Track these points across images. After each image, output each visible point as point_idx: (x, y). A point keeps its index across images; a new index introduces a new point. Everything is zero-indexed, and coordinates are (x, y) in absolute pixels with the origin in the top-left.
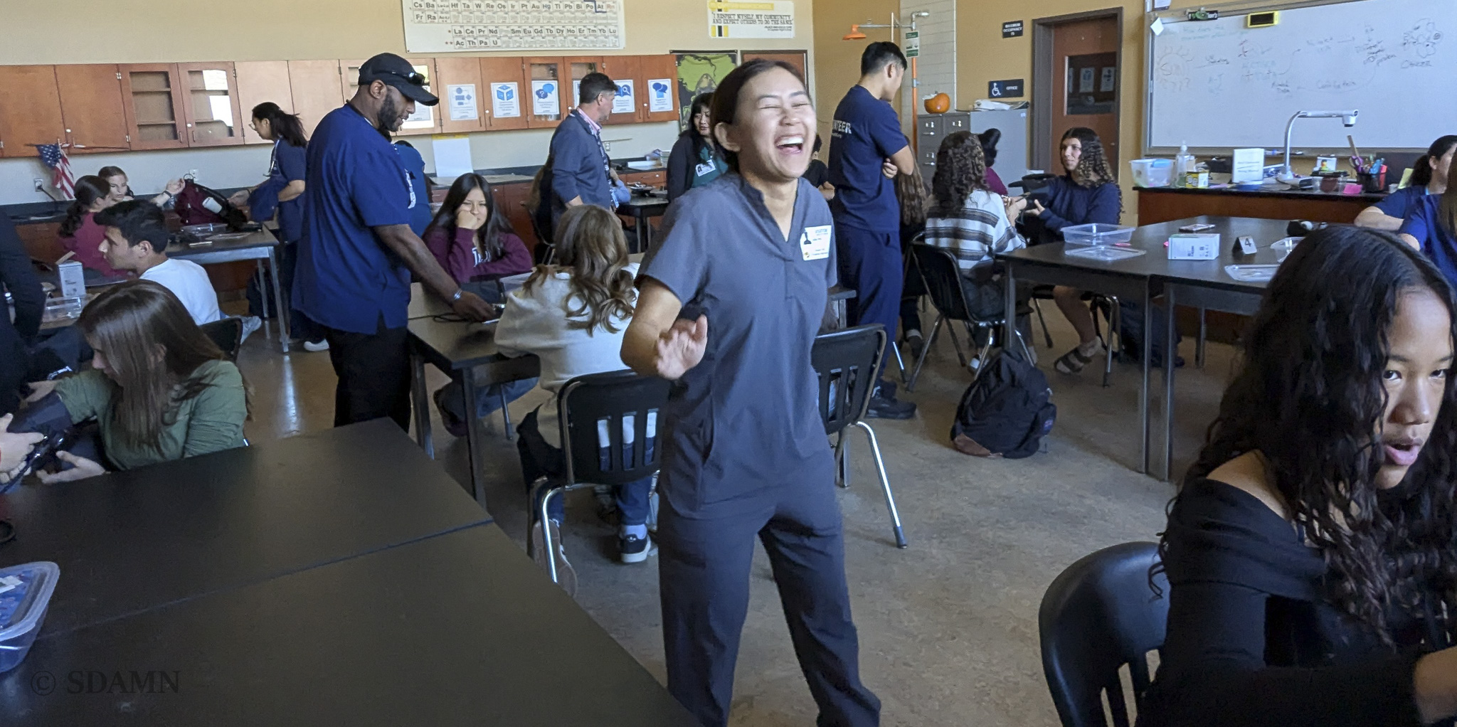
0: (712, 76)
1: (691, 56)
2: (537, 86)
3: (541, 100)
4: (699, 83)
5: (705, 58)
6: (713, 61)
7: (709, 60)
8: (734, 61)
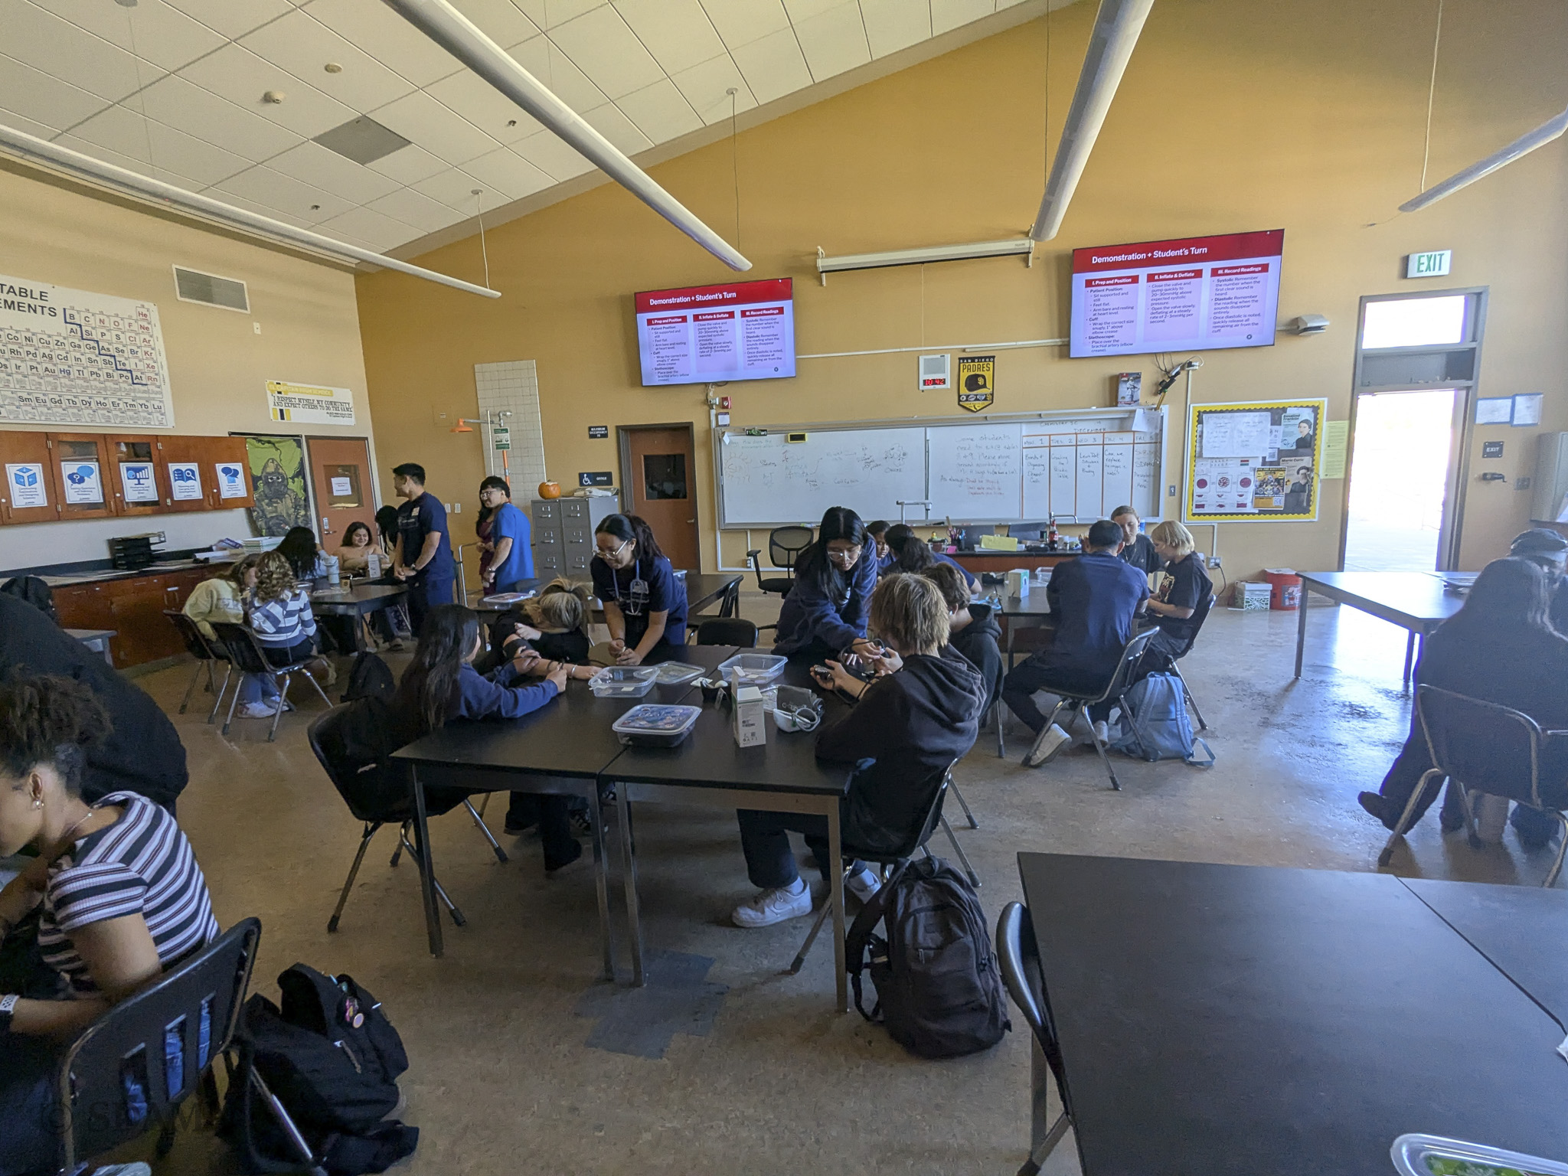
0: (278, 461)
1: (254, 439)
2: (68, 468)
4: (265, 467)
5: (269, 442)
6: (277, 445)
7: (274, 444)
8: (299, 446)
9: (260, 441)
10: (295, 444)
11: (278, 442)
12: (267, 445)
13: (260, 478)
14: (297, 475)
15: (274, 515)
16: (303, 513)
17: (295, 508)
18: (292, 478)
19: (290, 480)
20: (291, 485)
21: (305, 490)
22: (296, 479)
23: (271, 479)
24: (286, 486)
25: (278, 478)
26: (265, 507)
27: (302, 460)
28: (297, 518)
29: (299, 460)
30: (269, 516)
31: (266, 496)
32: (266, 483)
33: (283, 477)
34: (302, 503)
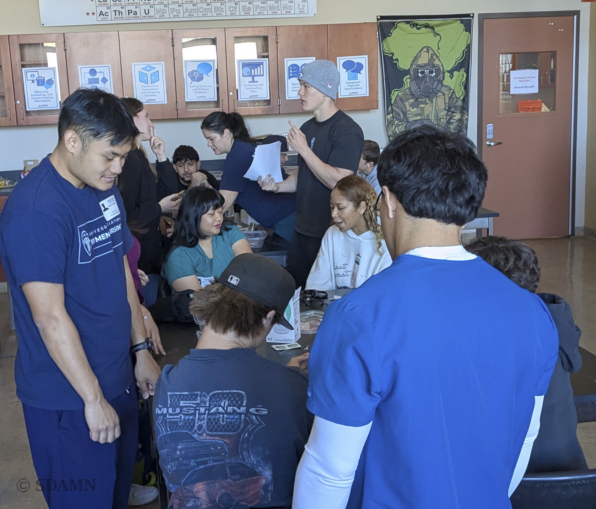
0: (435, 50)
1: (407, 23)
3: (195, 83)
4: (416, 58)
5: (427, 26)
6: (436, 29)
7: (432, 28)
8: (468, 28)
9: (415, 25)
10: (462, 27)
11: (438, 26)
12: (423, 30)
13: (407, 72)
14: (457, 68)
15: (419, 118)
16: (458, 116)
17: (448, 111)
18: (451, 72)
19: (447, 75)
20: (448, 81)
21: (466, 86)
22: (456, 73)
23: (422, 73)
24: (441, 82)
25: (431, 72)
26: (408, 108)
27: (469, 47)
28: (449, 122)
29: (464, 47)
30: (411, 120)
31: (412, 94)
32: (416, 78)
33: (438, 71)
34: (460, 103)
